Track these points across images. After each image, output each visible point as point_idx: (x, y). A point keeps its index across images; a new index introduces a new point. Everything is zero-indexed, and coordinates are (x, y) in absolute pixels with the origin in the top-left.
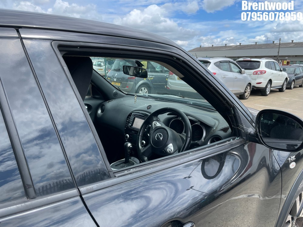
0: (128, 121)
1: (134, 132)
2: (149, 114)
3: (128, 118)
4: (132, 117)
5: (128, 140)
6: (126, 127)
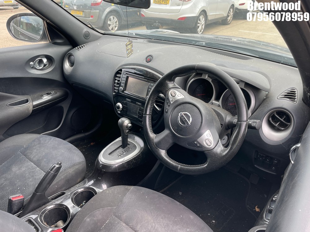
0: (116, 81)
1: (130, 100)
2: (161, 77)
3: (115, 76)
4: (123, 76)
5: (121, 111)
6: (115, 91)
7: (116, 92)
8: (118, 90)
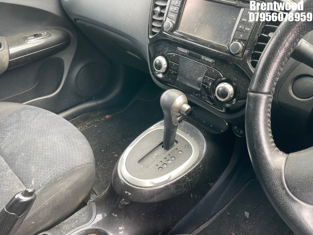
0: (158, 9)
1: (186, 51)
5: (163, 74)
6: (154, 30)
7: (156, 33)
8: (161, 29)
